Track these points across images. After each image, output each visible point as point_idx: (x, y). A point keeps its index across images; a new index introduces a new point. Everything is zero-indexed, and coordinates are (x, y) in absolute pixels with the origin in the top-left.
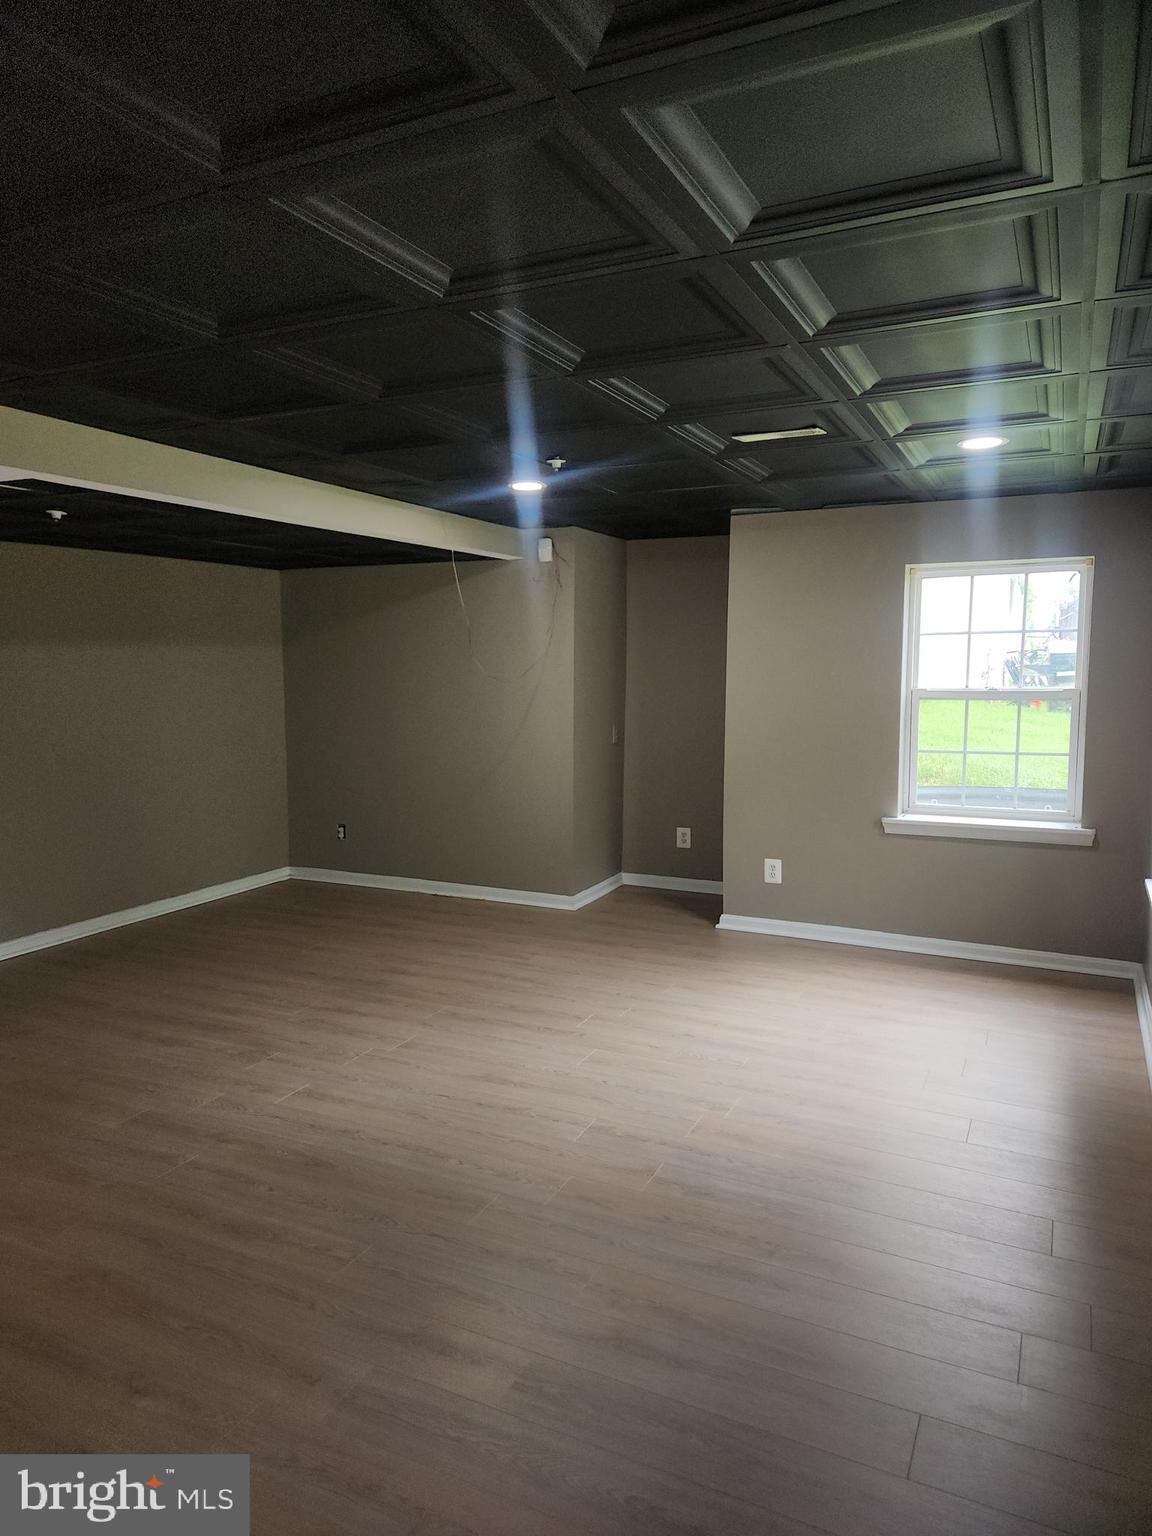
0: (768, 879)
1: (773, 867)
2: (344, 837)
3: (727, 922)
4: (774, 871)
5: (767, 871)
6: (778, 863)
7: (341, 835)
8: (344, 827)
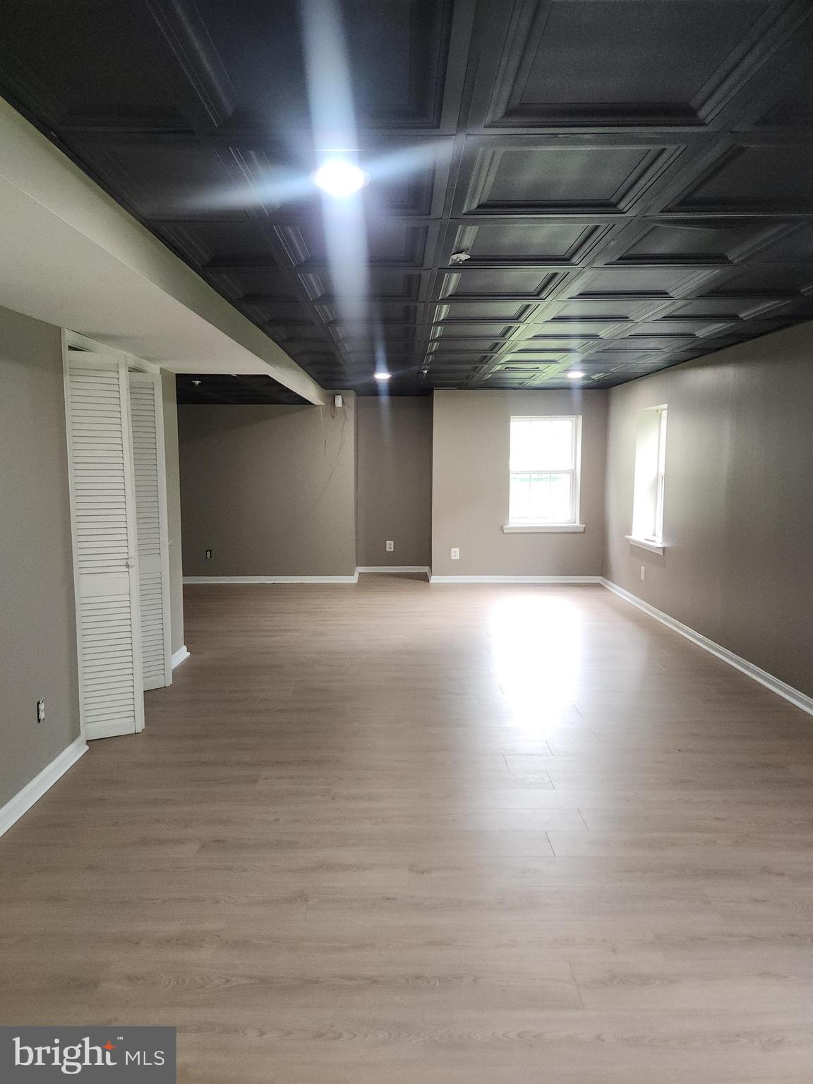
0: (453, 558)
1: (455, 552)
2: (211, 557)
3: (434, 579)
4: (455, 553)
5: (453, 554)
6: (457, 550)
7: (209, 556)
8: (211, 551)
